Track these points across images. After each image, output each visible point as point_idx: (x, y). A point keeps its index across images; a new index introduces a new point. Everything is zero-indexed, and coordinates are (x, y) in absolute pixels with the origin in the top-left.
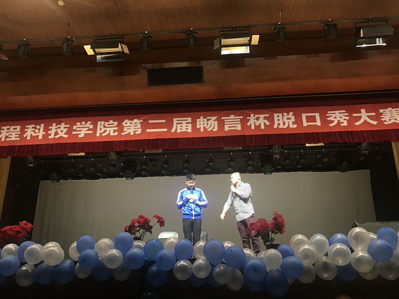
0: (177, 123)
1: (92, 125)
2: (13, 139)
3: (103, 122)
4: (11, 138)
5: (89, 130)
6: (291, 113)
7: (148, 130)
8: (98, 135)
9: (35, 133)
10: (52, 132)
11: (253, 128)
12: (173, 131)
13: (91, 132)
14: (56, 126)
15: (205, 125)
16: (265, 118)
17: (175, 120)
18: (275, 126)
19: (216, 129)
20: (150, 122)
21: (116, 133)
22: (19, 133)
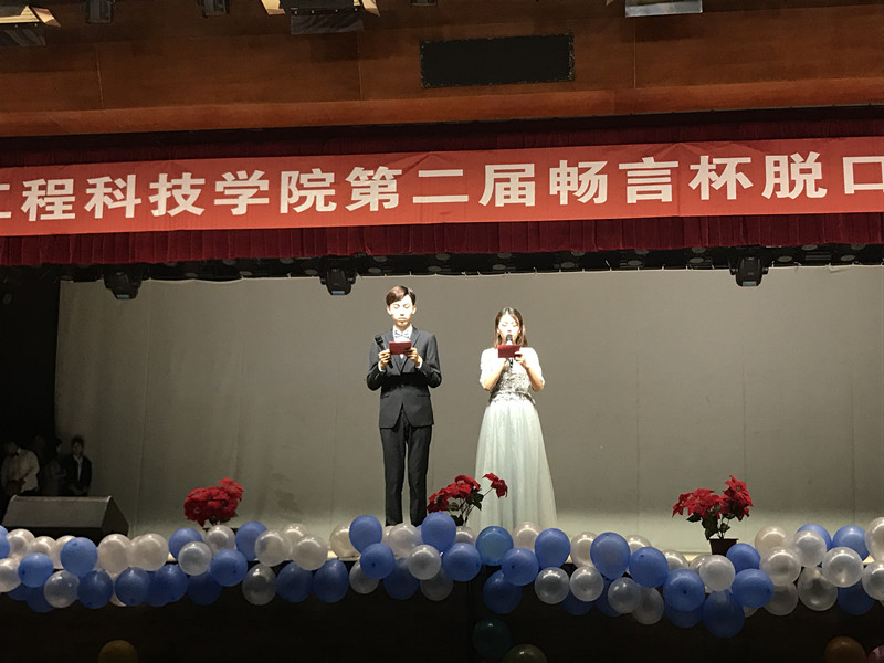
0: (496, 180)
1: (267, 182)
2: (58, 216)
3: (295, 174)
4: (52, 212)
5: (259, 194)
6: (814, 156)
7: (417, 200)
8: (284, 209)
9: (115, 200)
10: (161, 198)
11: (705, 196)
12: (484, 201)
13: (266, 201)
14: (169, 181)
15: (574, 187)
16: (740, 168)
17: (489, 169)
18: (767, 193)
19: (602, 199)
20: (422, 174)
21: (332, 206)
22: (73, 199)
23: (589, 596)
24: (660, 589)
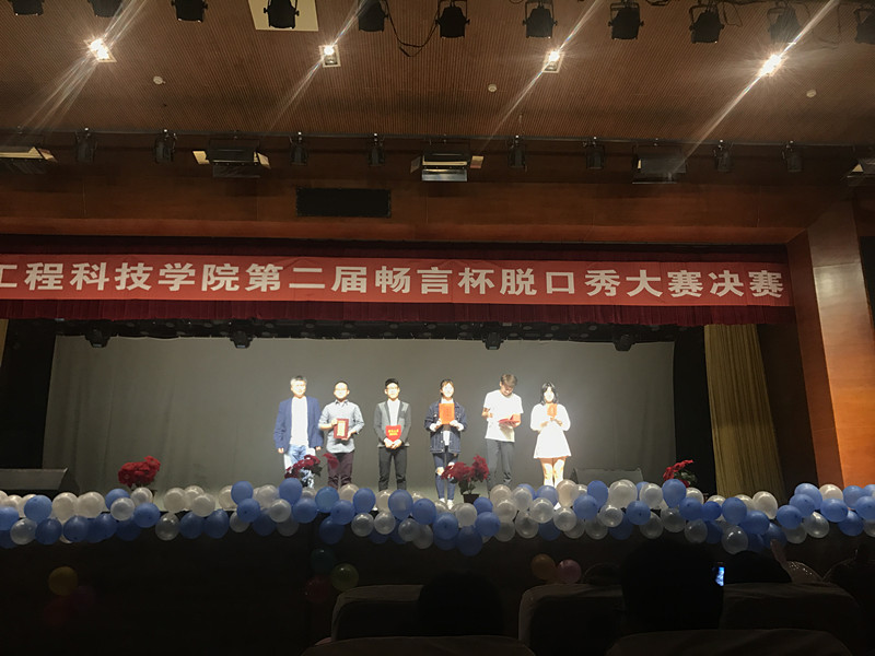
0: (343, 276)
1: (194, 271)
2: (51, 287)
3: (213, 267)
4: (46, 285)
5: (188, 278)
6: (529, 271)
7: (292, 286)
8: (204, 288)
9: (91, 278)
10: (123, 279)
11: (467, 291)
12: (335, 288)
13: (193, 282)
14: (129, 267)
15: (390, 282)
16: (487, 276)
17: (339, 269)
18: (503, 291)
19: (407, 290)
20: (296, 270)
21: (237, 288)
22: (62, 277)
23: (386, 531)
24: (431, 526)
